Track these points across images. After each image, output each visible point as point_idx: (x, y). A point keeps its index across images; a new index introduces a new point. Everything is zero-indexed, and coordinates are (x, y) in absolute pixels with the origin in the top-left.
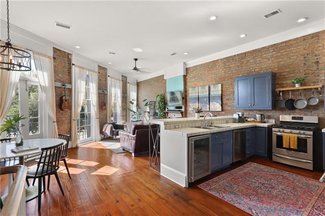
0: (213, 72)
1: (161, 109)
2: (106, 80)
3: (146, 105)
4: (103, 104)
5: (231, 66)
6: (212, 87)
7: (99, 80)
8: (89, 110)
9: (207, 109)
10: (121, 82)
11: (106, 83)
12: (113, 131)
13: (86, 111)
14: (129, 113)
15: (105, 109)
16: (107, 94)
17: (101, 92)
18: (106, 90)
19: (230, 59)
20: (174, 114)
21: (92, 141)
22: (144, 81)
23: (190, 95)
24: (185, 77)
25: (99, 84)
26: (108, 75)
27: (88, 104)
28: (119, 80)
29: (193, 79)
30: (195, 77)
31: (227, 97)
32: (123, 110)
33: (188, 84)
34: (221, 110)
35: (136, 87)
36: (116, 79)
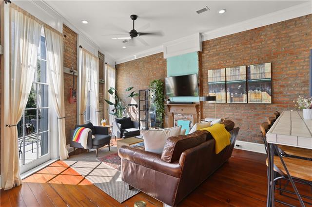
0: (253, 45)
1: (159, 101)
2: (76, 53)
3: (132, 95)
4: (71, 92)
5: (290, 34)
6: (252, 67)
7: (65, 50)
8: (45, 102)
9: (242, 100)
10: (98, 60)
11: (76, 59)
12: (93, 140)
13: (39, 106)
14: (108, 107)
15: (75, 101)
16: (77, 77)
17: (68, 71)
18: (76, 69)
19: (288, 24)
20: (182, 108)
21: (51, 159)
22: (127, 64)
23: (210, 80)
24: (200, 54)
25: (64, 57)
26: (79, 44)
27: (44, 91)
28: (95, 57)
29: (215, 58)
30: (218, 54)
31: (281, 83)
32: (100, 102)
33: (206, 65)
34: (271, 103)
35: (114, 71)
36: (92, 55)
